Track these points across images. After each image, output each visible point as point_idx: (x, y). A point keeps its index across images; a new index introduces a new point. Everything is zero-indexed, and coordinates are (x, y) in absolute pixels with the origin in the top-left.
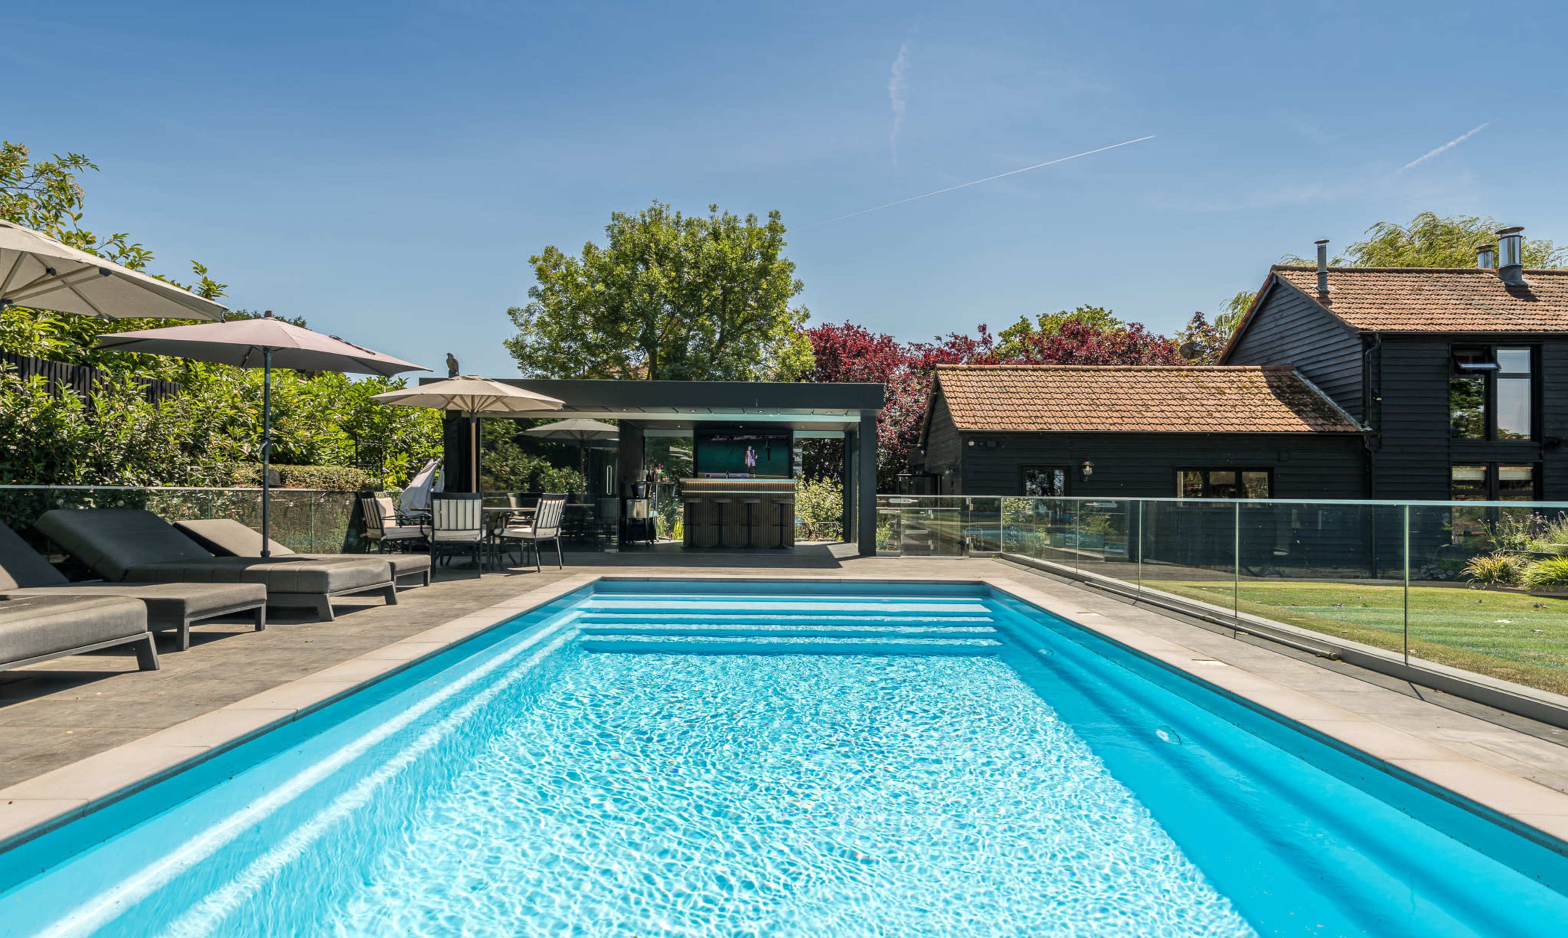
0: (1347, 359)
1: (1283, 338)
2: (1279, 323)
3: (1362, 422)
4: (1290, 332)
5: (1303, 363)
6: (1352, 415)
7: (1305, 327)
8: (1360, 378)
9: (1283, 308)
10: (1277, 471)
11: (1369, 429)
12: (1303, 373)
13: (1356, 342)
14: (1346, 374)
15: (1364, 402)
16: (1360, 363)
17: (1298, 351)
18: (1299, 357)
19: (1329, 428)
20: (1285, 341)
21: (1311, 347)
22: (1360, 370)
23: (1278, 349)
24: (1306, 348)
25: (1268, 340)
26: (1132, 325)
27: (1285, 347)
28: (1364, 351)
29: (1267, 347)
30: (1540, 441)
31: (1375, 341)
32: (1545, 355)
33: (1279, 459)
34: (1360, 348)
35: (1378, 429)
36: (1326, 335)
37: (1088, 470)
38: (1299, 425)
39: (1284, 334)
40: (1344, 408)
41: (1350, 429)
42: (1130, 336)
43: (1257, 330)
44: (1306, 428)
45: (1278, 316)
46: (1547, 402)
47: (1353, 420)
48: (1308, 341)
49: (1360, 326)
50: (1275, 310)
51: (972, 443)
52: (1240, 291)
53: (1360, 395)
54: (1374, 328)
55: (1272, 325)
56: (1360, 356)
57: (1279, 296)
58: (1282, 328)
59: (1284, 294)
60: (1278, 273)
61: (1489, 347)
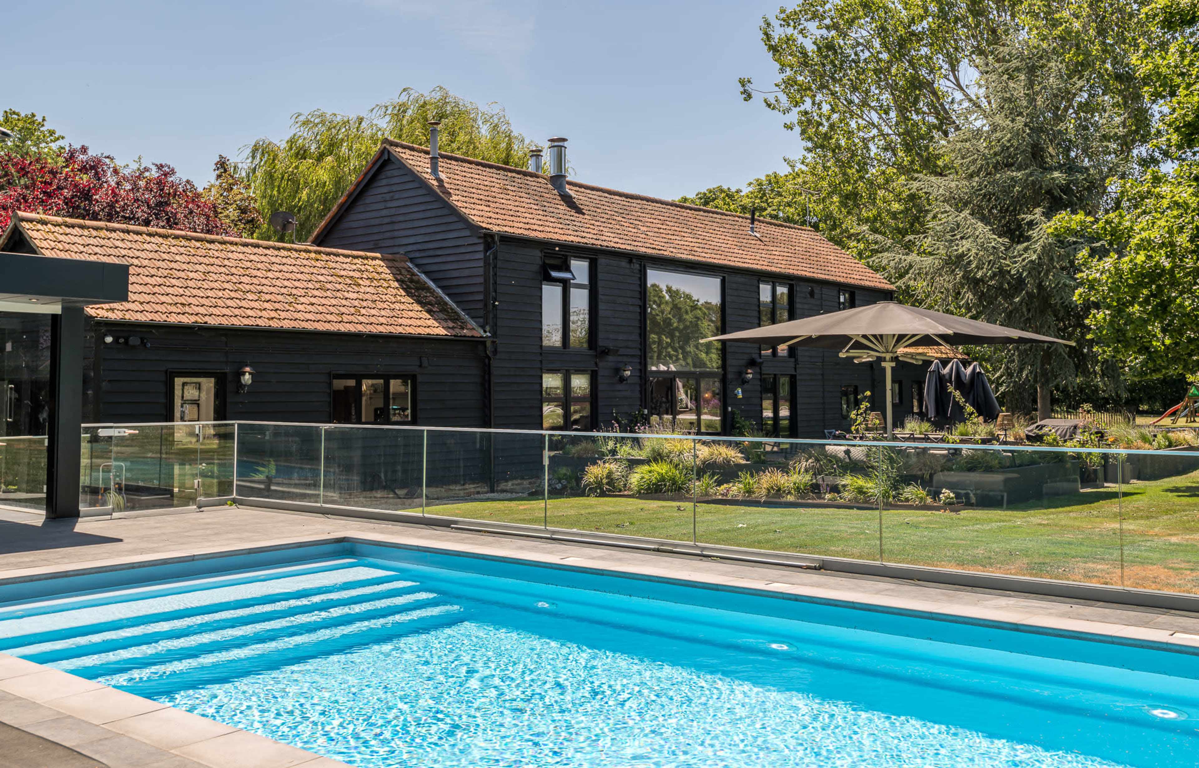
0: (467, 257)
1: (393, 223)
2: (389, 204)
3: (483, 327)
4: (401, 218)
5: (417, 255)
6: (472, 318)
7: (421, 215)
8: (481, 280)
9: (395, 188)
10: (419, 379)
11: (488, 334)
12: (417, 266)
13: (476, 241)
14: (466, 273)
15: (486, 305)
16: (481, 264)
17: (412, 240)
18: (415, 247)
19: (458, 331)
20: (396, 227)
21: (427, 238)
22: (481, 271)
23: (388, 235)
24: (420, 239)
25: (377, 222)
26: (160, 167)
27: (396, 234)
28: (486, 250)
29: (375, 230)
30: (596, 349)
31: (494, 242)
32: (600, 268)
33: (420, 366)
34: (481, 248)
35: (494, 334)
36: (443, 228)
37: (247, 378)
38: (437, 329)
39: (394, 219)
40: (463, 310)
41: (476, 334)
42: (160, 183)
43: (360, 208)
44: (442, 331)
45: (388, 197)
46: (601, 313)
47: (472, 323)
48: (423, 231)
49: (484, 225)
50: (385, 190)
51: (109, 339)
52: (258, 138)
53: (481, 297)
54: (495, 229)
55: (381, 206)
56: (481, 256)
57: (389, 174)
58: (393, 211)
59: (396, 173)
60: (392, 149)
61: (566, 256)
